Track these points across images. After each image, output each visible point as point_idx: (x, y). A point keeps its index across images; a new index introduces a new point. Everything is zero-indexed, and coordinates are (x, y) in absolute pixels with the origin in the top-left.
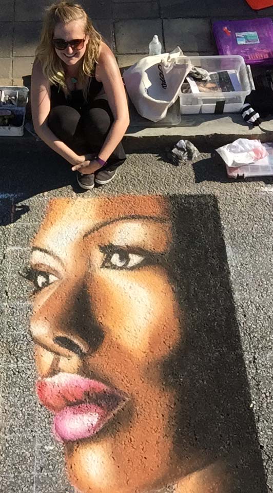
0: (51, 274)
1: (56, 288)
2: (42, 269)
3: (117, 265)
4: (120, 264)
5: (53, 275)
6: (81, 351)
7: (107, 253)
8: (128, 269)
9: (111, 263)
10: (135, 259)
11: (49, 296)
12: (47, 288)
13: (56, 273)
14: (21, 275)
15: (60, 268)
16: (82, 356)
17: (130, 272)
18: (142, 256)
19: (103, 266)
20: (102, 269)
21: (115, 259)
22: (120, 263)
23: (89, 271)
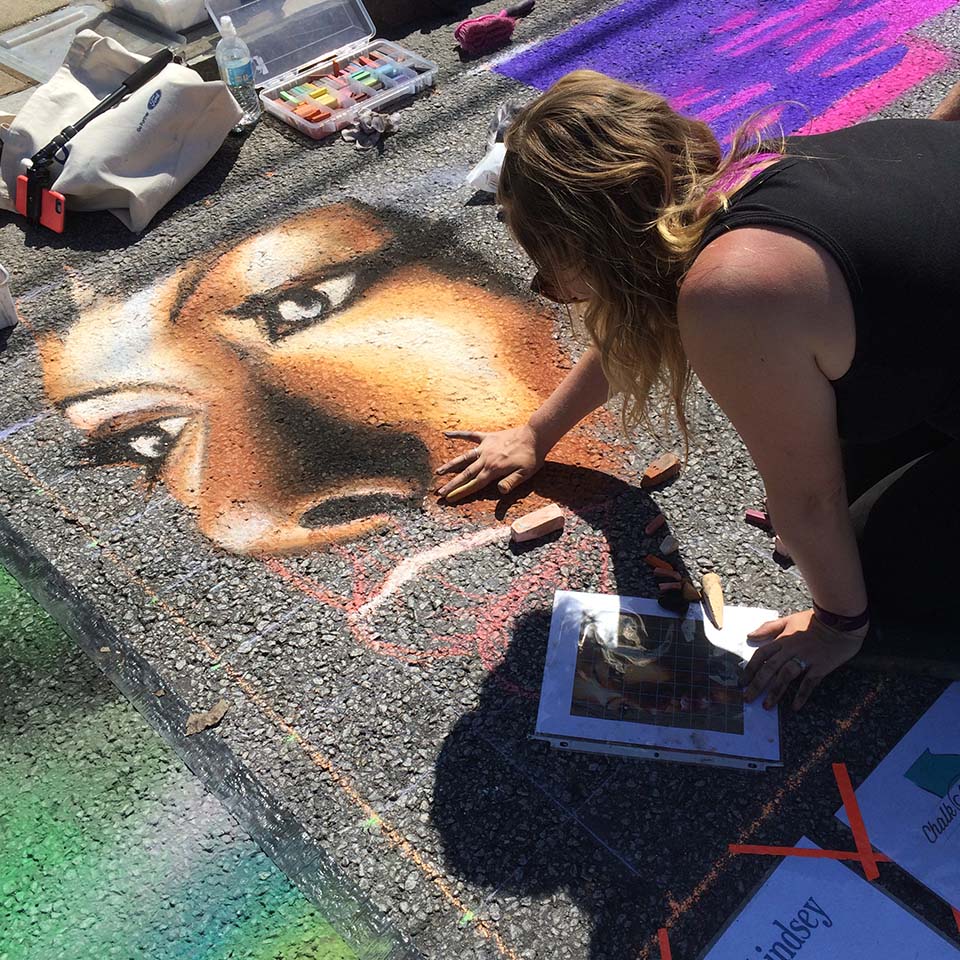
0: (158, 421)
1: (200, 437)
2: (124, 425)
3: (307, 316)
4: (311, 313)
5: (166, 419)
7: (260, 314)
8: (339, 309)
9: (289, 322)
10: (336, 289)
11: (198, 459)
12: (177, 451)
13: (170, 411)
14: (77, 468)
15: (172, 399)
17: (350, 313)
18: (346, 275)
19: (275, 336)
20: (280, 343)
21: (289, 310)
22: (308, 312)
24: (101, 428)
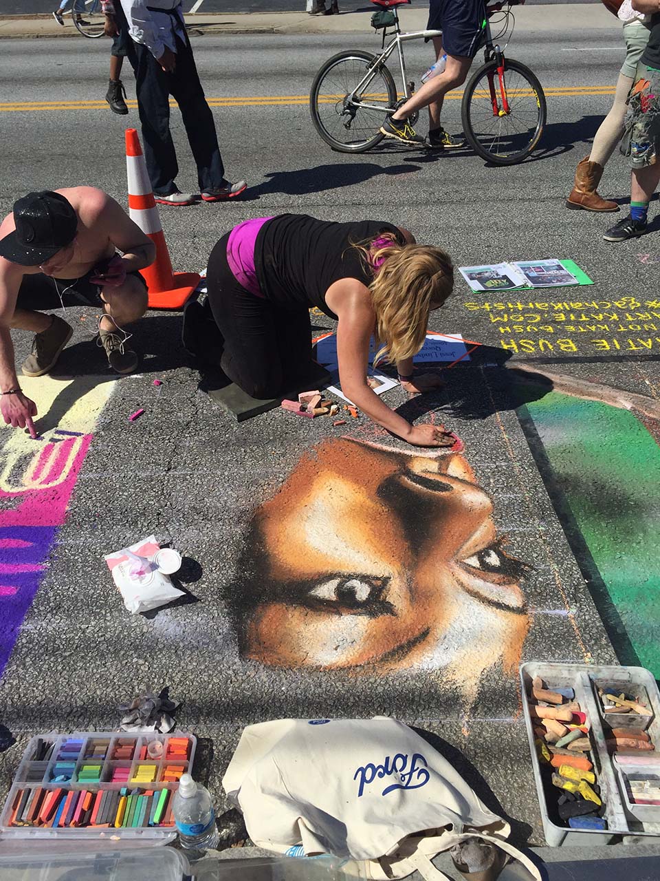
0: (479, 569)
1: (465, 548)
2: (496, 577)
3: (359, 582)
4: (355, 583)
5: (474, 568)
6: (410, 477)
8: (340, 575)
9: (370, 585)
10: (326, 591)
11: (473, 538)
14: (532, 568)
16: (408, 473)
17: (336, 570)
19: (386, 580)
20: (387, 575)
21: (363, 592)
22: (355, 585)
23: (409, 573)
24: (510, 583)
